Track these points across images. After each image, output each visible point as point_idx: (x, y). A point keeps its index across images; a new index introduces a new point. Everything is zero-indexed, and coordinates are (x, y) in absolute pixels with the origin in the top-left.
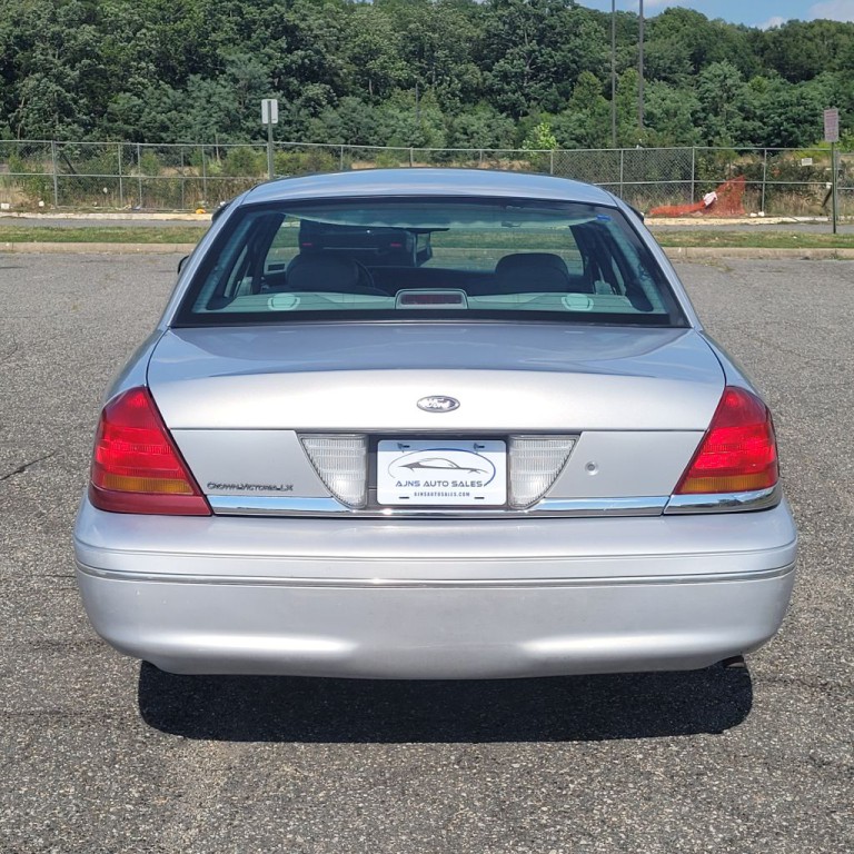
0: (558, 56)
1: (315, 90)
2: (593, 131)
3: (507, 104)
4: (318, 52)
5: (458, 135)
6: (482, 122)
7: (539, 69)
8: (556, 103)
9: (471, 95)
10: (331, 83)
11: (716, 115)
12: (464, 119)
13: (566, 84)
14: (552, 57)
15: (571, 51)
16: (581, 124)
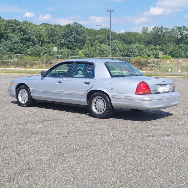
0: (80, 38)
1: (29, 43)
2: (89, 53)
3: (70, 47)
4: (29, 35)
5: (60, 54)
6: (65, 51)
7: (76, 40)
8: (80, 47)
9: (62, 45)
10: (32, 42)
11: (114, 51)
12: (61, 50)
13: (82, 43)
14: (79, 38)
15: (83, 36)
16: (86, 51)
